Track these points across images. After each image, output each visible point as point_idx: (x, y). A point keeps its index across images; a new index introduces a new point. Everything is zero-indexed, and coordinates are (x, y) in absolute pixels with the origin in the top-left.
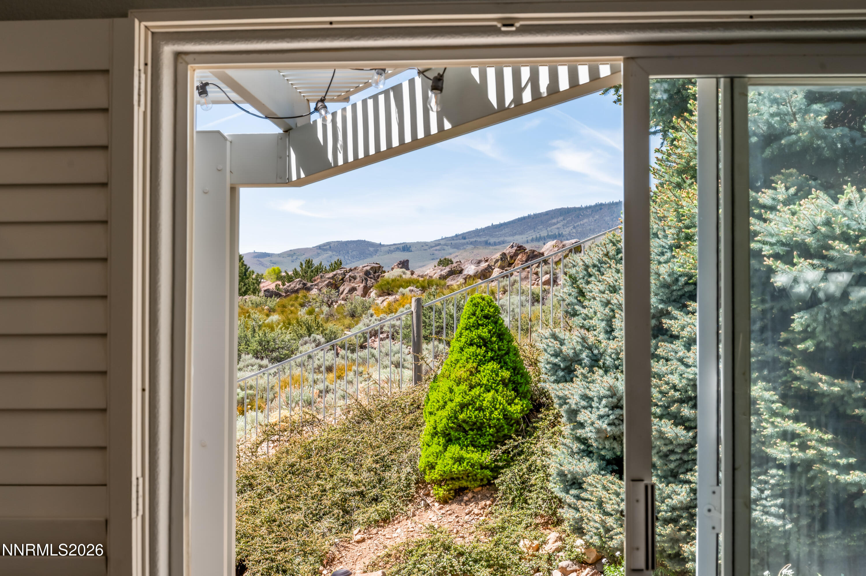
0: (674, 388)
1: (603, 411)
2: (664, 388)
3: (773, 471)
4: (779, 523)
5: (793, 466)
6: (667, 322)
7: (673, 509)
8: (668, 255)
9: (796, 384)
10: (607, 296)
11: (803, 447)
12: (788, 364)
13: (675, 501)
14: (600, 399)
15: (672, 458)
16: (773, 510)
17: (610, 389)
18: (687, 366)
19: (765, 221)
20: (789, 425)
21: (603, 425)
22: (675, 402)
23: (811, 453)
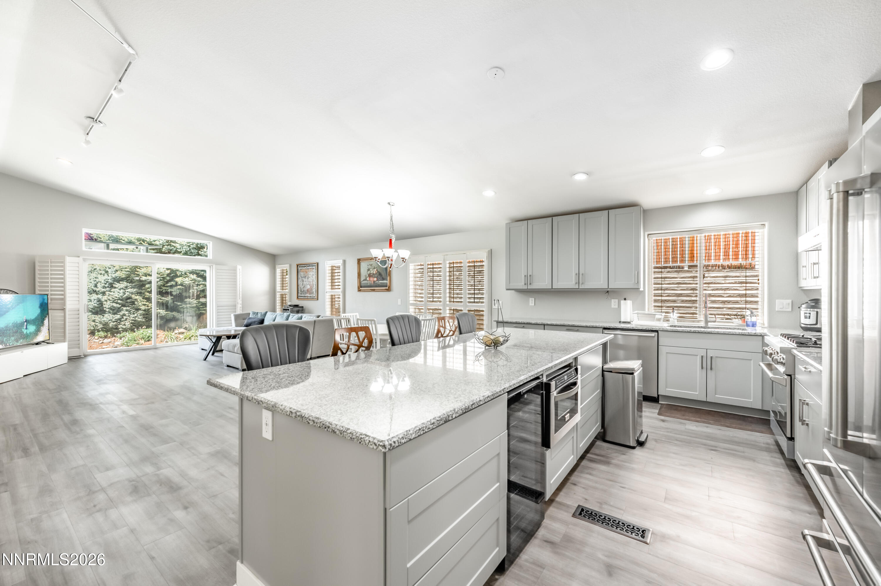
0: (116, 297)
1: (95, 302)
2: (113, 297)
3: (141, 311)
4: (142, 320)
5: (145, 310)
6: (114, 285)
7: (116, 319)
8: (114, 272)
9: (146, 296)
10: (95, 279)
11: (148, 307)
12: (144, 293)
13: (116, 318)
14: (95, 300)
15: (115, 310)
16: (140, 318)
17: (98, 298)
18: (120, 293)
19: (141, 269)
20: (145, 303)
21: (96, 305)
22: (116, 300)
23: (149, 307)
